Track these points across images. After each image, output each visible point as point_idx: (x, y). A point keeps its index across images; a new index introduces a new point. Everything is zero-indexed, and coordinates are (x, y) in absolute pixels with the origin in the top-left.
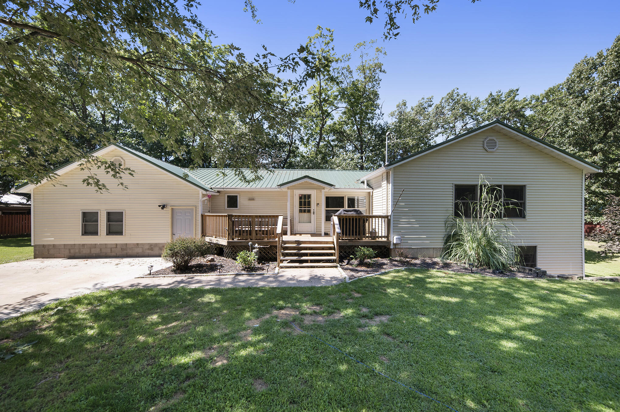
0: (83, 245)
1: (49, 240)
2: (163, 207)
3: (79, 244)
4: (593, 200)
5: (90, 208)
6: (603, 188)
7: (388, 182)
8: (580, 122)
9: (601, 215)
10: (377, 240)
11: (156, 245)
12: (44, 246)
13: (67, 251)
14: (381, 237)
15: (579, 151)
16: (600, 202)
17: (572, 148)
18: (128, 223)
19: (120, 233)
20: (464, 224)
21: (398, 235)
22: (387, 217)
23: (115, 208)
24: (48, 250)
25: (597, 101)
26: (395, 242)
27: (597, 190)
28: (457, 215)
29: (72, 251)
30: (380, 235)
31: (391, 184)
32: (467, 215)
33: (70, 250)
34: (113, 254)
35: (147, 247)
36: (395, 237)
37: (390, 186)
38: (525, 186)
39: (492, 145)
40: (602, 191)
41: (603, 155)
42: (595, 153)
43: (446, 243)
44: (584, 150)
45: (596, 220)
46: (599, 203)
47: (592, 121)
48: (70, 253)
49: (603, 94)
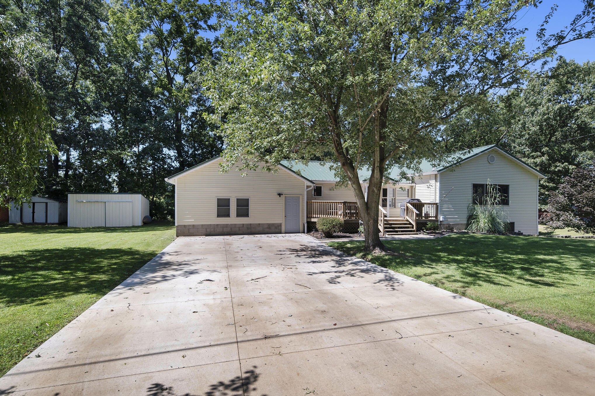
0: (217, 225)
1: (189, 221)
2: (280, 195)
3: (214, 225)
4: (542, 192)
5: (224, 195)
6: (549, 183)
7: (436, 181)
8: (533, 129)
9: (546, 204)
10: (429, 219)
11: (273, 224)
12: (185, 226)
13: (204, 230)
14: (431, 217)
15: (532, 152)
16: (547, 193)
17: (528, 149)
18: (252, 208)
19: (247, 215)
20: (479, 209)
21: (443, 215)
22: (436, 204)
23: (242, 195)
24: (189, 229)
25: (544, 114)
26: (441, 220)
27: (544, 184)
28: (474, 203)
29: (208, 230)
30: (431, 215)
31: (438, 183)
32: (481, 204)
33: (206, 229)
34: (240, 232)
35: (266, 226)
36: (441, 217)
37: (438, 184)
38: (509, 185)
39: (493, 159)
40: (547, 184)
41: (548, 156)
42: (543, 154)
43: (468, 221)
44: (536, 151)
45: (544, 207)
46: (545, 194)
47: (541, 129)
48: (207, 231)
49: (548, 109)
